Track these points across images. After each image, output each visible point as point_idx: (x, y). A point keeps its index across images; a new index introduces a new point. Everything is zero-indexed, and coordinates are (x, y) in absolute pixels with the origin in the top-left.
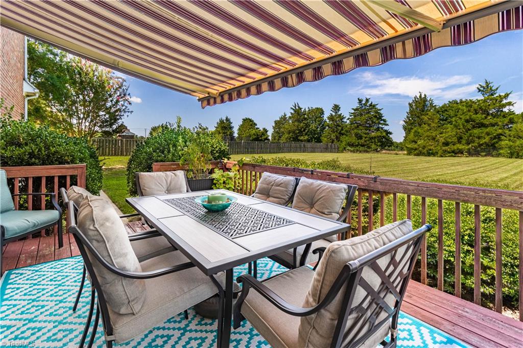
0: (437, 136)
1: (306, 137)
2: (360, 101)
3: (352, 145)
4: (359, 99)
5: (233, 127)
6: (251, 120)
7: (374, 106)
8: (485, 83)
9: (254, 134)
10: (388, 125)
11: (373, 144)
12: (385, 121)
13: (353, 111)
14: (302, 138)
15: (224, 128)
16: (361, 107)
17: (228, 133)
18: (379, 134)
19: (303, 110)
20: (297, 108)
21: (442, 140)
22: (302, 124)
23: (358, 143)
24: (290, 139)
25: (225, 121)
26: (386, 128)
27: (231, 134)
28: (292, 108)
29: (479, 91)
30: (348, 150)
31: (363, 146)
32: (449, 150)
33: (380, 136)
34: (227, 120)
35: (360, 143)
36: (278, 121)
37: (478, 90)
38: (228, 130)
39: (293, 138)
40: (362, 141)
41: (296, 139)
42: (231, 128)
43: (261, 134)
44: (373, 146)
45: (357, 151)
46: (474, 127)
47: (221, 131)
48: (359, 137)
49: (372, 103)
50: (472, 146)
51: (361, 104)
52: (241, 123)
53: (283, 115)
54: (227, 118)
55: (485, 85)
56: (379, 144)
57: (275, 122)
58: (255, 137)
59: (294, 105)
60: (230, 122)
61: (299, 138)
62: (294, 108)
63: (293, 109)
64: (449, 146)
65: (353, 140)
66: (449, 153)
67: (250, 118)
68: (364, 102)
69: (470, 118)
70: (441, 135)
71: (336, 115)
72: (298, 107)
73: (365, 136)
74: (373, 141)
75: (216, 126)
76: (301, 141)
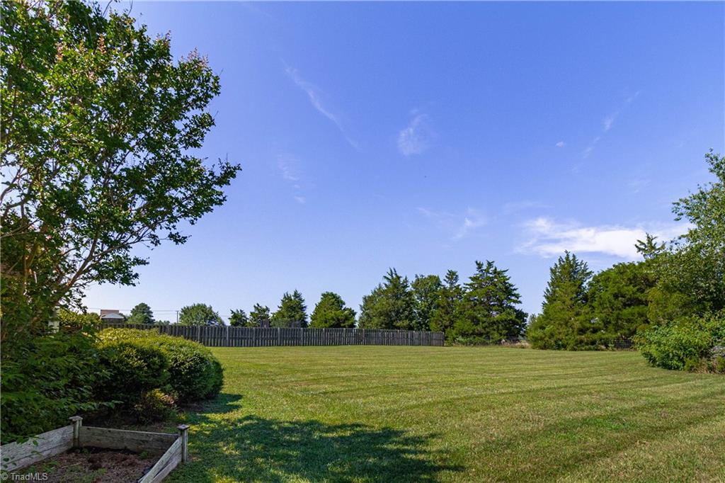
0: (570, 319)
1: (406, 323)
2: (479, 266)
3: (464, 334)
4: (477, 262)
5: (305, 307)
6: (334, 296)
7: (499, 273)
8: (646, 238)
9: (333, 319)
10: (520, 302)
11: (496, 332)
12: (517, 296)
13: (470, 282)
14: (399, 324)
15: (293, 308)
16: (481, 275)
17: (297, 317)
18: (504, 316)
19: (402, 280)
20: (394, 276)
21: (577, 325)
22: (400, 302)
23: (474, 331)
24: (380, 326)
25: (292, 298)
26: (517, 307)
27: (303, 318)
28: (385, 277)
29: (639, 251)
30: (459, 341)
31: (480, 335)
32: (585, 339)
33: (506, 320)
34: (296, 295)
35: (476, 332)
36: (369, 297)
37: (636, 249)
38: (298, 312)
39: (386, 324)
40: (479, 328)
41: (390, 325)
42: (302, 308)
43: (343, 318)
44: (496, 336)
45: (471, 342)
46: (625, 305)
47: (285, 314)
48: (476, 321)
49: (496, 269)
50: (621, 334)
51: (482, 271)
52: (320, 301)
53: (378, 287)
54: (296, 293)
55: (646, 242)
56: (505, 332)
57: (365, 298)
58: (334, 322)
59: (390, 272)
60: (300, 299)
61: (394, 324)
62: (390, 277)
63: (388, 278)
64: (586, 335)
65: (468, 326)
66: (587, 344)
67: (334, 293)
68: (484, 267)
69: (619, 292)
70: (576, 318)
71: (451, 288)
72: (396, 274)
73: (484, 319)
74: (495, 327)
75: (280, 305)
76: (398, 328)
